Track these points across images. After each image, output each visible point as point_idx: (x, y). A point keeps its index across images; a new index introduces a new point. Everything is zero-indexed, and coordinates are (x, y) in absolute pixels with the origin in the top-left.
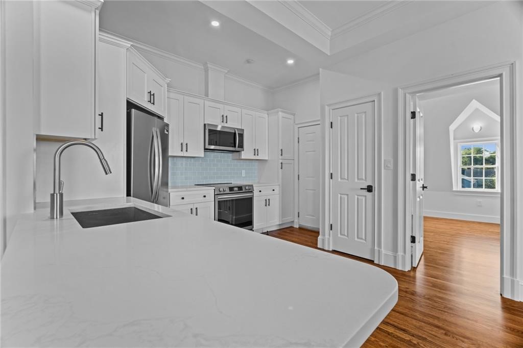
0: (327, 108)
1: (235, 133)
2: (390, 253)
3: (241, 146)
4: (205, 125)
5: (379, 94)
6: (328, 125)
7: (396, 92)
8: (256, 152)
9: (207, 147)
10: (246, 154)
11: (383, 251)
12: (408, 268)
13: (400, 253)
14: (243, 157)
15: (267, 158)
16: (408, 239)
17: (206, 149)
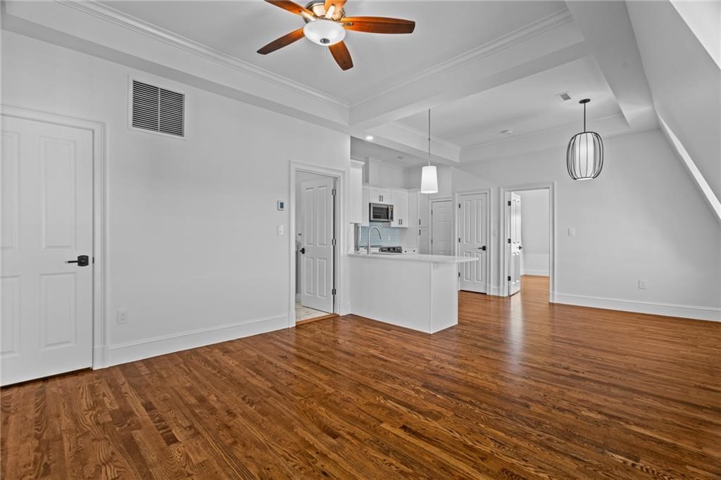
0: (456, 194)
1: (388, 209)
2: (496, 287)
3: (392, 218)
4: (370, 204)
5: (490, 190)
6: (457, 206)
7: (499, 188)
8: (400, 222)
9: (372, 219)
10: (394, 224)
11: (492, 286)
12: (506, 295)
13: (502, 286)
14: (392, 226)
15: (407, 226)
16: (506, 278)
17: (370, 221)
